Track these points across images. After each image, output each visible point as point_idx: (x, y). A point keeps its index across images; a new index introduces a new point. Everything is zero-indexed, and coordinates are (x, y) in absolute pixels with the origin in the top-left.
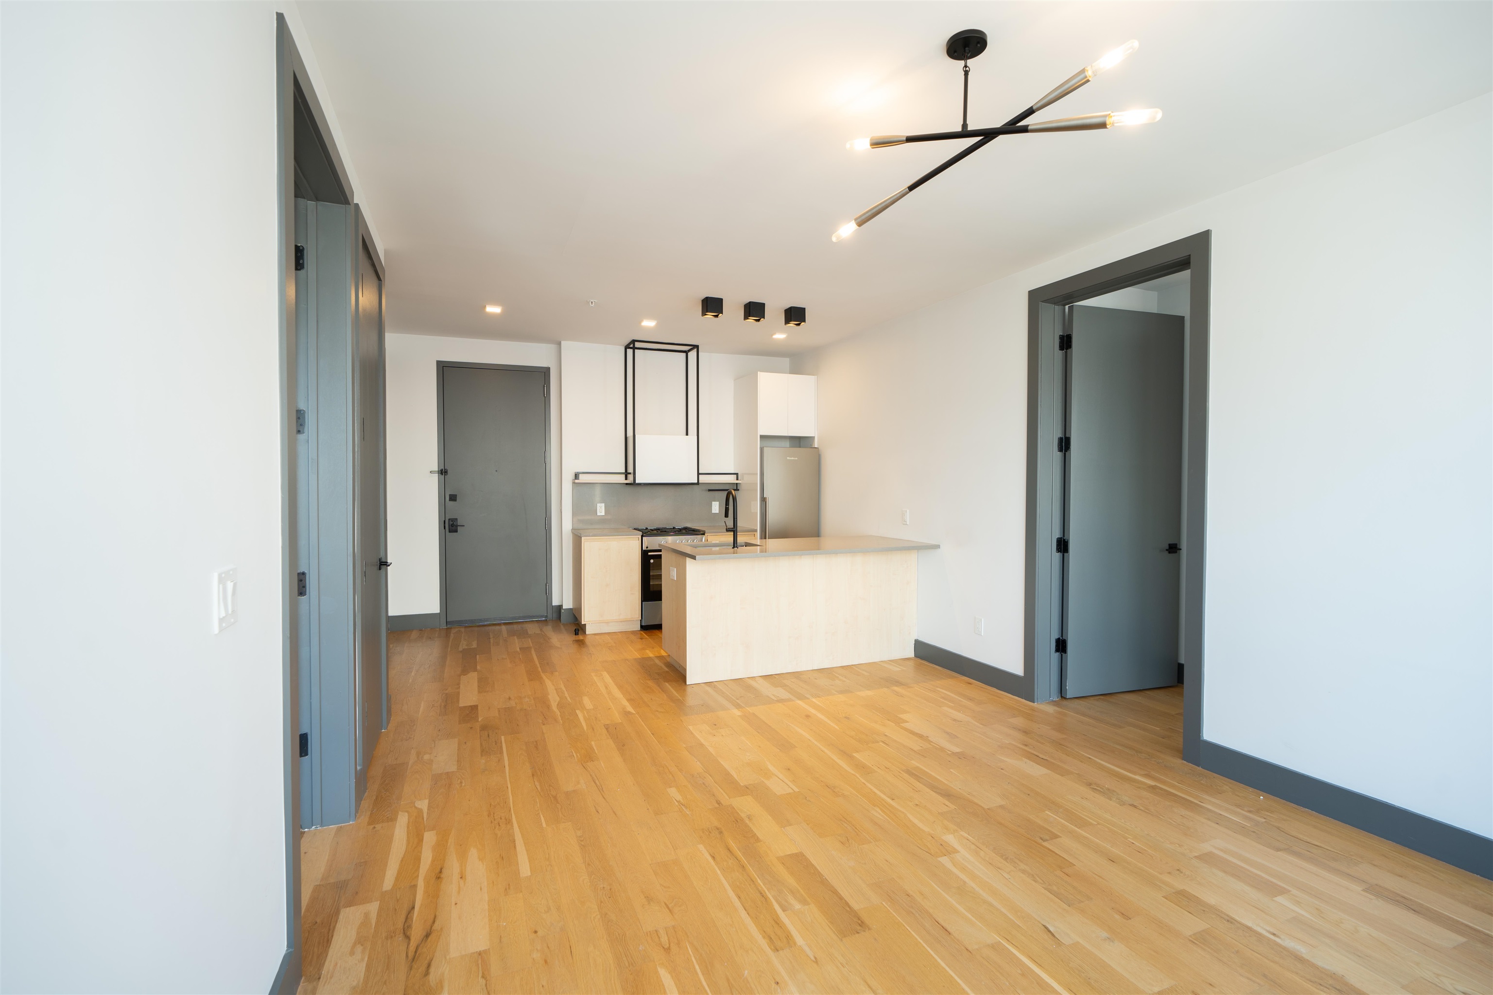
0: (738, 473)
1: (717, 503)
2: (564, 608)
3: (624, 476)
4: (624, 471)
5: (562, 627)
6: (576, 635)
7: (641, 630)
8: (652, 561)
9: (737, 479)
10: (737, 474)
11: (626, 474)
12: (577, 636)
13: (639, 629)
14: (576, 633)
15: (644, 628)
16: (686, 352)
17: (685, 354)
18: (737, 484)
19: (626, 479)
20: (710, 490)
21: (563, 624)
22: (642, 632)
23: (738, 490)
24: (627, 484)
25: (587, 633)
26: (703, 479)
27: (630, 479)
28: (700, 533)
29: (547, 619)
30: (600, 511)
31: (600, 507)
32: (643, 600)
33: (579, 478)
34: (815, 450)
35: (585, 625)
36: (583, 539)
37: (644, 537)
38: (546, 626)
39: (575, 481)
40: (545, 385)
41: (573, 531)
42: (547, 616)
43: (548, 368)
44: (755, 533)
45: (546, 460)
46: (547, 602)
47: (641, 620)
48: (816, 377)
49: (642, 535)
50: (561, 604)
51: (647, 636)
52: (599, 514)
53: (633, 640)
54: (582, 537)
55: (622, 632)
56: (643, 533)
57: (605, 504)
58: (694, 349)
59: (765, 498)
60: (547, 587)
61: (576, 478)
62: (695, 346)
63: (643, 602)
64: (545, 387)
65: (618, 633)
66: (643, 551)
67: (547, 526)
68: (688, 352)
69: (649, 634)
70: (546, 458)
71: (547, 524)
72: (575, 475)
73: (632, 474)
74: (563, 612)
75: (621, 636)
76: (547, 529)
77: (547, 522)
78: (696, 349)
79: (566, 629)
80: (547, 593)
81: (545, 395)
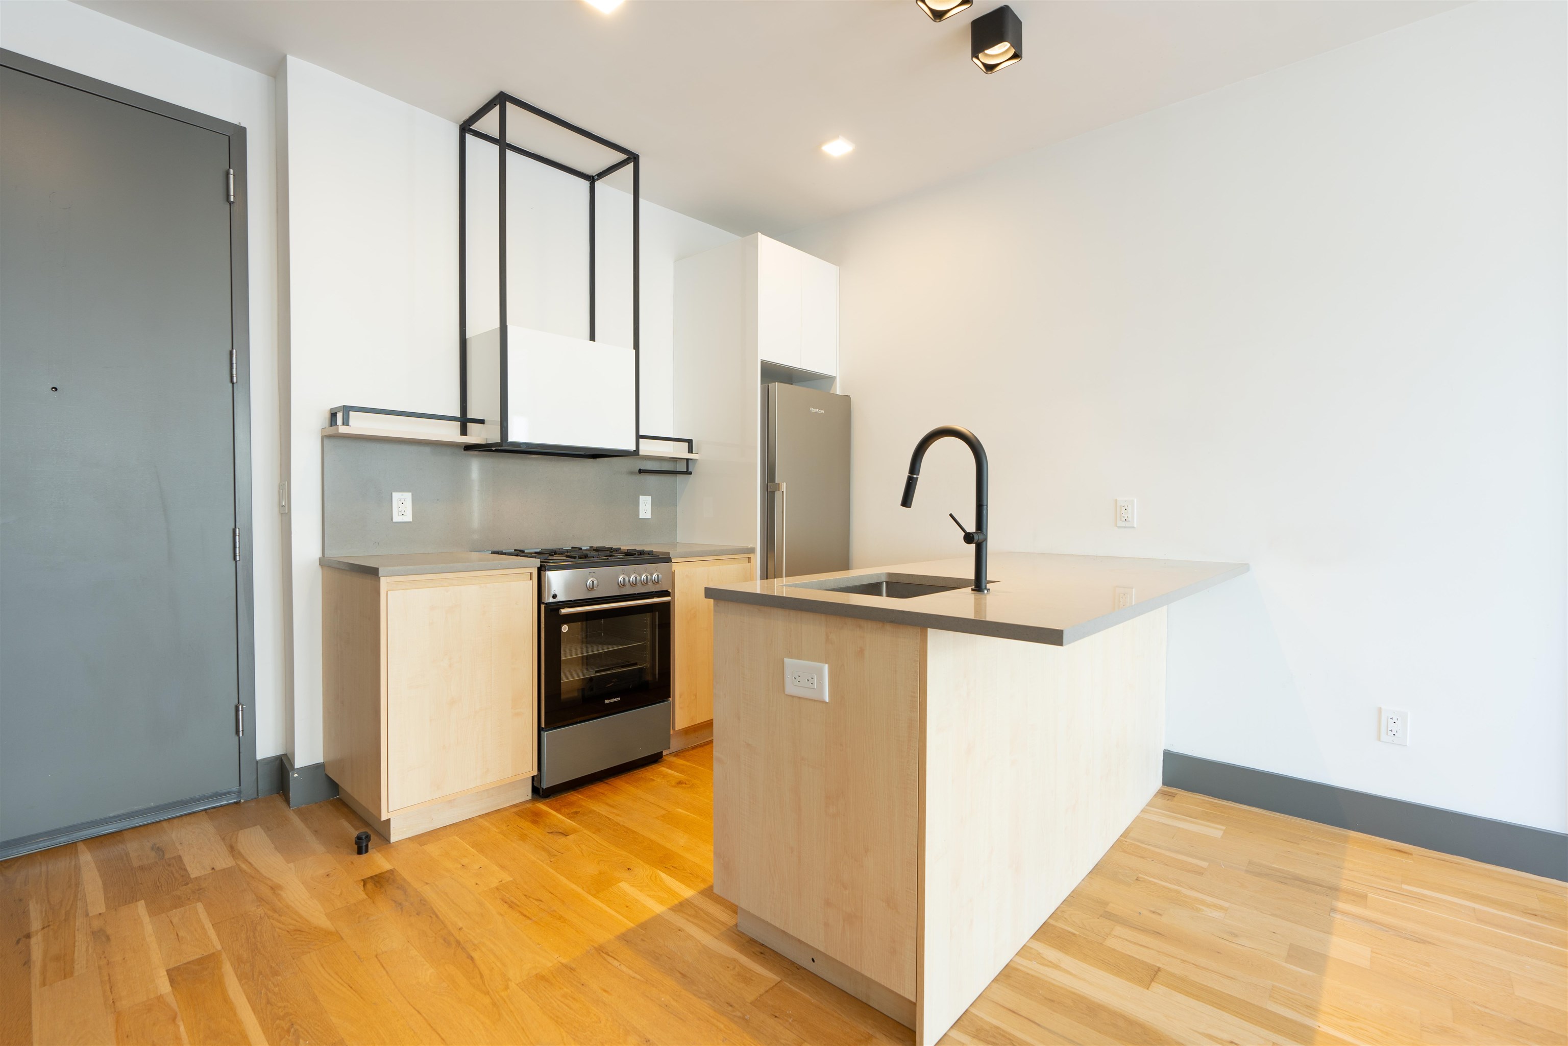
0: (692, 441)
1: (649, 498)
2: (298, 765)
3: (458, 425)
4: (457, 417)
5: (296, 821)
6: (360, 852)
7: (533, 800)
8: (565, 628)
9: (690, 450)
10: (690, 442)
11: (464, 421)
12: (364, 856)
13: (530, 797)
14: (361, 846)
15: (539, 791)
16: (592, 180)
17: (586, 184)
18: (687, 460)
19: (464, 433)
20: (640, 471)
21: (300, 812)
22: (542, 806)
23: (691, 473)
24: (469, 448)
25: (391, 842)
26: (650, 448)
27: (476, 435)
28: (660, 556)
29: (240, 801)
30: (401, 511)
31: (401, 500)
32: (543, 725)
33: (346, 422)
34: (846, 399)
35: (389, 820)
36: (384, 582)
37: (545, 571)
38: (242, 831)
39: (331, 431)
40: (232, 171)
41: (324, 563)
42: (239, 792)
43: (244, 129)
44: (751, 556)
45: (236, 375)
46: (241, 754)
47: (535, 773)
48: (838, 267)
49: (541, 565)
50: (285, 755)
51: (569, 821)
52: (397, 518)
53: (542, 842)
54: (380, 576)
55: (487, 813)
56: (541, 562)
57: (412, 495)
58: (628, 163)
59: (779, 484)
60: (240, 712)
61: (333, 423)
62: (631, 157)
63: (542, 732)
64: (231, 177)
65: (480, 820)
66: (543, 607)
67: (239, 553)
68: (596, 177)
69: (566, 810)
70: (236, 369)
71: (238, 546)
72: (333, 415)
73: (482, 422)
74: (296, 775)
75: (495, 829)
76: (238, 559)
77: (239, 542)
78: (631, 165)
79: (316, 831)
80: (241, 730)
81: (232, 199)
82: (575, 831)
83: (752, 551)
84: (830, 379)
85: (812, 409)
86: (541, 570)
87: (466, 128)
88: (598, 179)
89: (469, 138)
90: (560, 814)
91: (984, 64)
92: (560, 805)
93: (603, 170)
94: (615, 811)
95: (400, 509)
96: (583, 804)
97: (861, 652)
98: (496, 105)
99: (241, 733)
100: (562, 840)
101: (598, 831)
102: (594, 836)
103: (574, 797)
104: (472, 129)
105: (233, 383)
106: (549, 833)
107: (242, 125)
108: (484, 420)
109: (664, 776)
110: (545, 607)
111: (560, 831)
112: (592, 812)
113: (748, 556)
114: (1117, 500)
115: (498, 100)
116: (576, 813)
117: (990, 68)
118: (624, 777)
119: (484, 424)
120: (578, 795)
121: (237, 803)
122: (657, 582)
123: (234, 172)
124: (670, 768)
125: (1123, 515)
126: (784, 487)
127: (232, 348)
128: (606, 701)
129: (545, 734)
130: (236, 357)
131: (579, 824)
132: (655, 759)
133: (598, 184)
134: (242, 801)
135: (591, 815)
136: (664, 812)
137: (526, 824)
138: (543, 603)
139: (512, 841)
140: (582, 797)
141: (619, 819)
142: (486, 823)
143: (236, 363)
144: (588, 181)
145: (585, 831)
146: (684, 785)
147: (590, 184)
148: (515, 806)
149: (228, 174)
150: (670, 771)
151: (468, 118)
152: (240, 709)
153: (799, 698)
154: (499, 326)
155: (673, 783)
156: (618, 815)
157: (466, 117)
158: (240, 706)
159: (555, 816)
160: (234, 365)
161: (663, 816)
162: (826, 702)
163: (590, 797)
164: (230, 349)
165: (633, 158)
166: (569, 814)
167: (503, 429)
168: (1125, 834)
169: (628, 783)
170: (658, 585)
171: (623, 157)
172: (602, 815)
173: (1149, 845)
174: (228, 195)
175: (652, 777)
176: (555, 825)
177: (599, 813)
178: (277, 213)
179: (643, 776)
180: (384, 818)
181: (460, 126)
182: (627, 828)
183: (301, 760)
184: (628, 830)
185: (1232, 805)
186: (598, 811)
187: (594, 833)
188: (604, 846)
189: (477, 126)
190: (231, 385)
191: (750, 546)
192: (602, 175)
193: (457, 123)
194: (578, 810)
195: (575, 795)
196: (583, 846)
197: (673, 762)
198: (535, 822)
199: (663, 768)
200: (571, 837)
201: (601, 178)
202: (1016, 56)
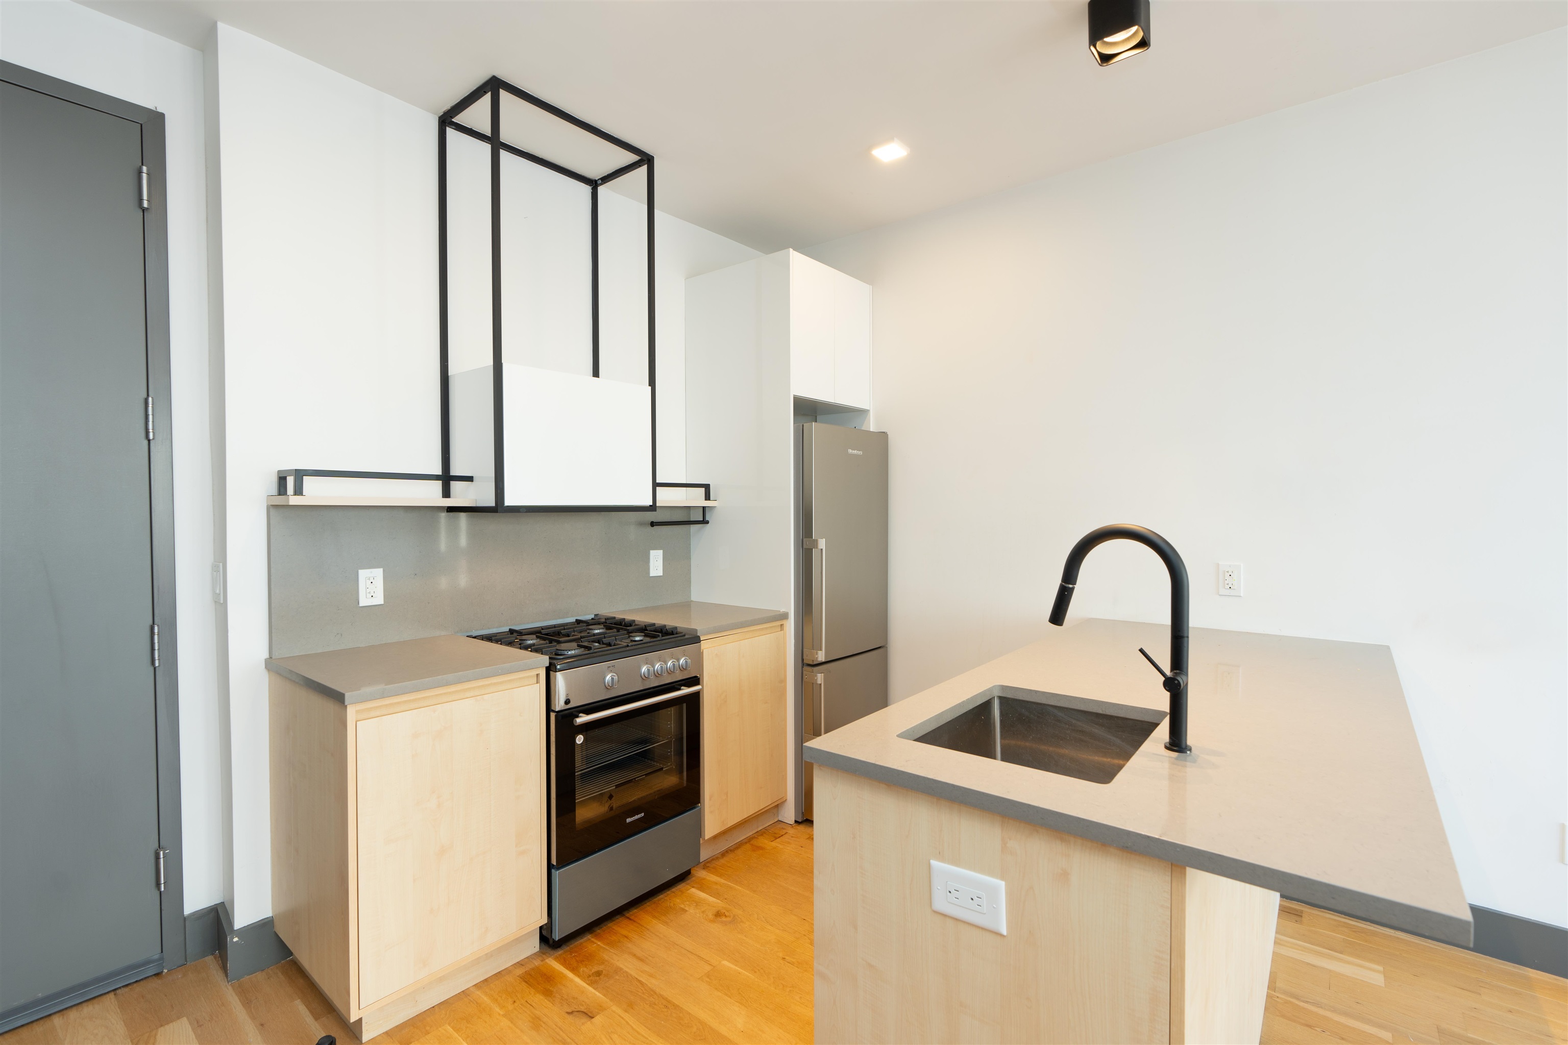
0: (709, 485)
1: (660, 552)
2: (238, 923)
3: (438, 484)
4: (439, 472)
5: (236, 1007)
7: (542, 952)
9: (707, 497)
10: (707, 487)
11: (446, 479)
13: (537, 949)
15: (546, 938)
16: (594, 184)
17: (587, 189)
18: (704, 508)
19: (446, 493)
20: (653, 524)
21: (239, 985)
22: (553, 963)
23: (707, 522)
24: (451, 509)
26: (667, 497)
27: (462, 495)
28: (686, 637)
29: (162, 972)
30: (370, 593)
31: (369, 579)
32: (554, 862)
33: (299, 491)
34: (882, 438)
35: (361, 1019)
36: (352, 712)
37: (556, 672)
38: (162, 1028)
39: (280, 500)
40: (145, 169)
41: (271, 665)
42: (161, 959)
43: (162, 116)
44: (784, 622)
45: (153, 429)
46: (163, 912)
47: (544, 920)
48: (871, 286)
49: (550, 664)
50: (223, 903)
51: (591, 989)
52: (364, 601)
53: (561, 1033)
54: (346, 704)
55: (486, 980)
56: (550, 658)
57: (384, 571)
58: (640, 166)
59: (817, 540)
60: (162, 861)
61: (282, 490)
62: (644, 158)
63: (553, 871)
64: (145, 176)
65: (478, 993)
66: (553, 715)
67: (159, 656)
68: (600, 181)
69: (585, 969)
70: (153, 422)
71: (156, 648)
72: (282, 480)
73: (470, 479)
74: (236, 939)
75: (497, 1009)
76: (157, 664)
77: (158, 642)
78: (645, 167)
79: (262, 1025)
80: (162, 882)
81: (145, 204)
82: (602, 1009)
83: (785, 616)
84: (861, 413)
85: (850, 451)
86: (550, 670)
87: (446, 121)
88: (601, 184)
89: (450, 132)
90: (579, 976)
91: (1099, 53)
92: (577, 961)
93: (607, 173)
94: (646, 968)
95: (368, 591)
96: (606, 957)
97: (1064, 876)
98: (486, 93)
99: (163, 886)
100: (588, 1026)
101: (630, 1006)
102: (626, 1016)
103: (591, 944)
104: (453, 122)
105: (149, 441)
106: (568, 1013)
107: (159, 110)
108: (472, 477)
109: (698, 903)
110: (556, 716)
111: (582, 1009)
112: (618, 970)
113: (779, 623)
114: (1218, 564)
115: (489, 87)
116: (598, 974)
117: (1105, 59)
118: (648, 905)
119: (472, 481)
120: (595, 941)
121: (158, 975)
122: (683, 669)
123: (148, 170)
124: (701, 889)
125: (1227, 582)
126: (822, 544)
127: (148, 395)
128: (629, 820)
129: (556, 874)
130: (153, 407)
131: (604, 995)
132: (684, 877)
133: (601, 189)
134: (165, 971)
135: (617, 977)
136: (708, 968)
137: (538, 999)
138: (554, 711)
139: (522, 1031)
140: (602, 945)
141: (652, 983)
142: (485, 999)
143: (153, 415)
144: (590, 186)
145: (614, 1008)
146: (724, 919)
147: (592, 189)
148: (520, 964)
149: (140, 172)
150: (703, 895)
151: (449, 108)
152: (162, 856)
153: (956, 920)
154: (492, 364)
155: (711, 916)
156: (651, 976)
157: (447, 106)
158: (162, 852)
159: (572, 981)
160: (151, 417)
161: (708, 975)
162: (1002, 935)
163: (612, 944)
164: (145, 396)
165: (646, 160)
166: (590, 976)
167: (499, 491)
168: (1272, 986)
169: (654, 917)
170: (686, 672)
171: (634, 158)
172: (631, 975)
173: (1307, 1002)
174: (141, 200)
175: (682, 906)
176: (574, 998)
177: (626, 972)
178: (207, 222)
179: (672, 905)
180: (353, 1018)
181: (440, 118)
182: (669, 1002)
183: (242, 918)
184: (669, 1004)
185: (1372, 928)
186: (626, 969)
187: (626, 1011)
188: (643, 1036)
189: (459, 119)
190: (146, 442)
191: (783, 610)
192: (606, 179)
193: (435, 114)
194: (601, 968)
195: (593, 942)
196: (615, 1037)
197: (704, 879)
198: (548, 993)
199: (693, 890)
200: (598, 1019)
201: (605, 183)
202: (1143, 44)
